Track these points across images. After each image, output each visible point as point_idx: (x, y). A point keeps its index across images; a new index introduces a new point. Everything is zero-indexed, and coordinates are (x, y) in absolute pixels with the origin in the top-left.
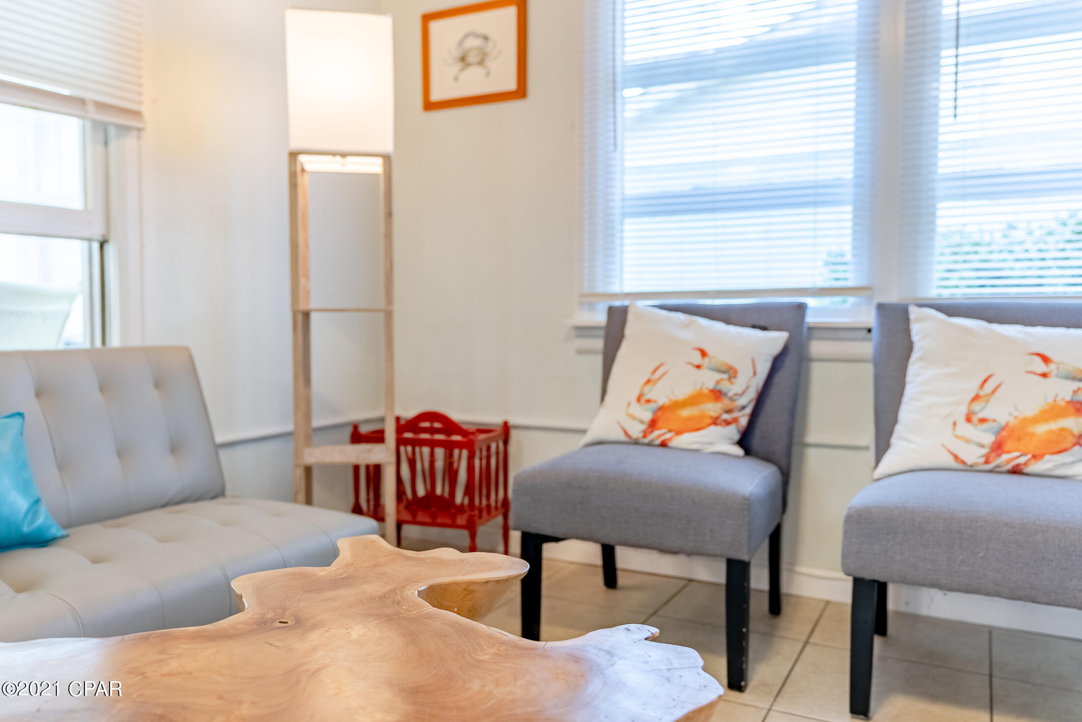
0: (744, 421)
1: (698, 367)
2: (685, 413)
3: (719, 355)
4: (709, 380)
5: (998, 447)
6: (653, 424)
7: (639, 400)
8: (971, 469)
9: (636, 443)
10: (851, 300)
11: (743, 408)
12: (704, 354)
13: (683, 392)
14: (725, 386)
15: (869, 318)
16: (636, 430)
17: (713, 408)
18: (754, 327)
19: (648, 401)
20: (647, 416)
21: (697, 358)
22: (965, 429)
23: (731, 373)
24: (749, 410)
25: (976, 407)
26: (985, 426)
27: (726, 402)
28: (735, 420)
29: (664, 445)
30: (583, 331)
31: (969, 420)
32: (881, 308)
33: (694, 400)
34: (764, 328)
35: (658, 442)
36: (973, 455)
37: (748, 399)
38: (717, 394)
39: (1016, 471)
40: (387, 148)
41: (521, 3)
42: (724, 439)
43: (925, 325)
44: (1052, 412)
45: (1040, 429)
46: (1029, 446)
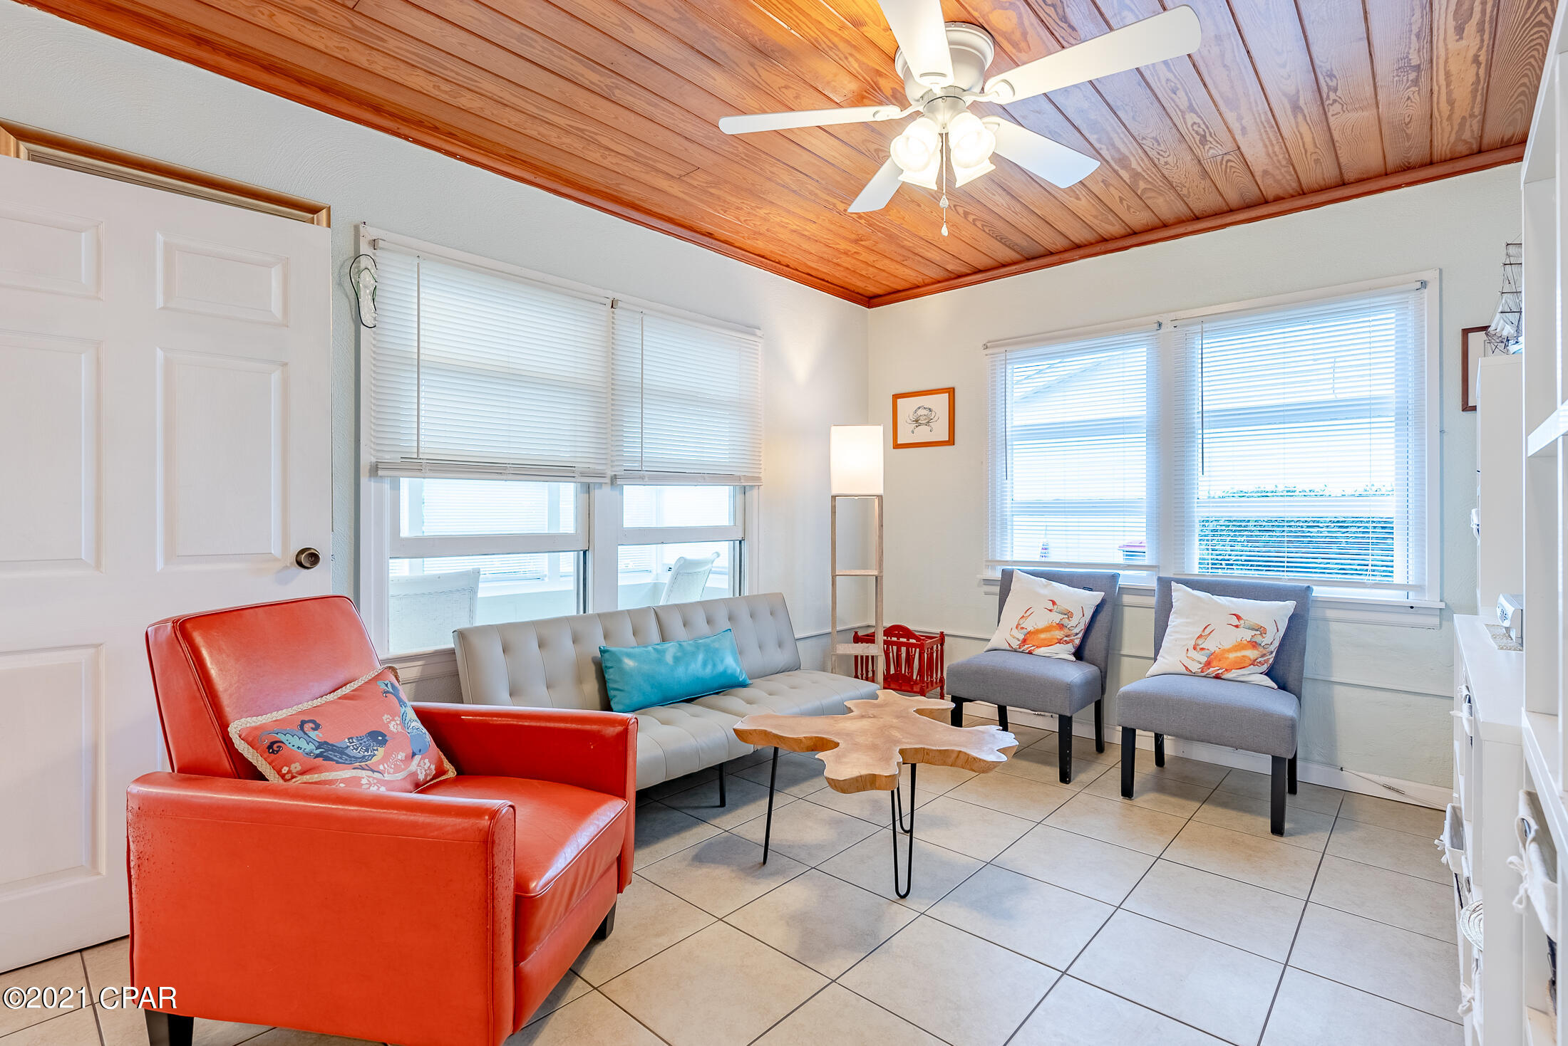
0: (1077, 642)
1: (1050, 610)
2: (1043, 636)
3: (1063, 604)
4: (1056, 618)
5: (1208, 664)
6: (1024, 641)
7: (1017, 628)
8: (1194, 675)
10: (1144, 573)
11: (1077, 634)
12: (1054, 603)
13: (1041, 625)
14: (1066, 622)
15: (1153, 584)
16: (1015, 644)
17: (1059, 634)
18: (1084, 588)
19: (1023, 628)
20: (1021, 637)
21: (1050, 606)
22: (1193, 653)
23: (1069, 615)
24: (1080, 635)
25: (1200, 642)
26: (1203, 652)
27: (1066, 630)
28: (1072, 641)
29: (1030, 653)
30: (988, 582)
31: (1195, 649)
32: (1160, 579)
33: (1048, 629)
34: (1091, 590)
35: (1027, 651)
36: (1195, 667)
37: (1080, 630)
38: (1061, 626)
39: (1217, 677)
40: (880, 491)
41: (951, 392)
42: (1065, 652)
43: (1180, 593)
44: (1239, 647)
45: (1232, 656)
46: (1225, 664)
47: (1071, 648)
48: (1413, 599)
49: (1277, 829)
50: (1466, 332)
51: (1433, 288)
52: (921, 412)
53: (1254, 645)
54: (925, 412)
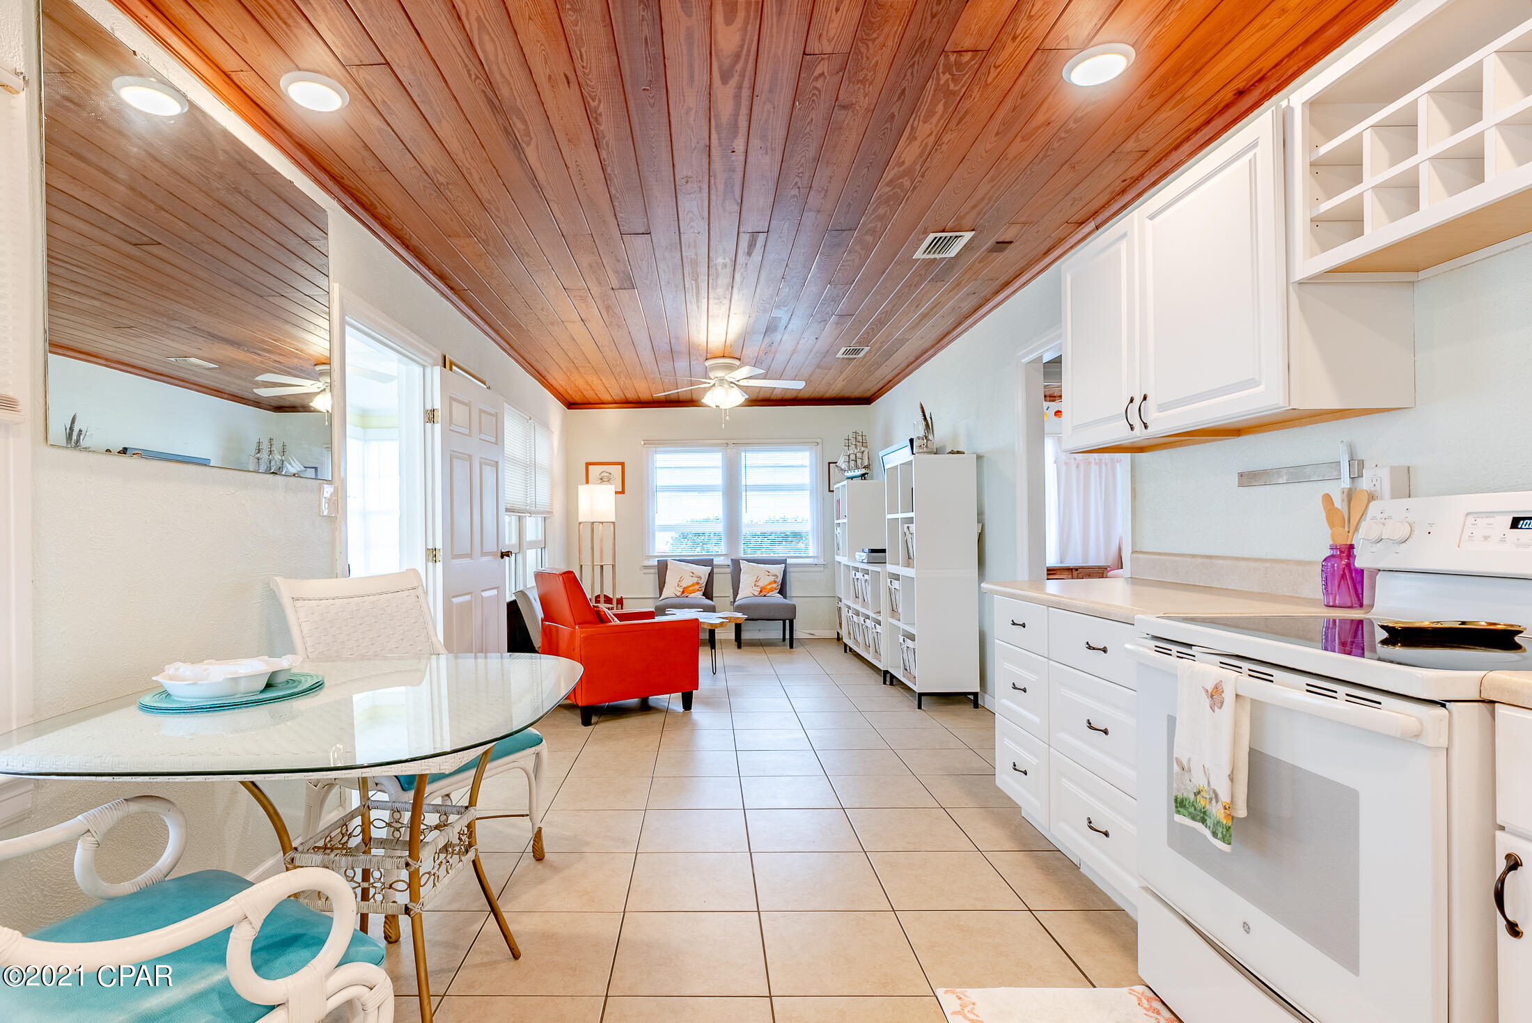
1: (692, 577)
2: (691, 589)
3: (697, 573)
4: (695, 580)
5: (761, 591)
6: (683, 592)
7: (677, 586)
8: (756, 596)
9: (679, 597)
10: (722, 558)
11: (704, 587)
12: (693, 573)
13: (690, 584)
14: (699, 581)
15: (729, 562)
16: (679, 594)
17: (697, 587)
18: (703, 566)
19: (680, 586)
20: (681, 590)
21: (692, 575)
22: (754, 588)
23: (700, 578)
25: (756, 583)
26: (758, 587)
27: (700, 585)
28: (702, 590)
30: (646, 567)
31: (755, 586)
32: (732, 560)
33: (692, 585)
34: (706, 566)
35: (686, 596)
37: (704, 584)
38: (698, 583)
39: (765, 596)
40: (614, 520)
41: (622, 464)
42: (699, 595)
43: (743, 565)
44: (770, 583)
45: (769, 587)
46: (767, 590)
47: (701, 593)
48: (816, 561)
49: (791, 646)
50: (829, 463)
51: (820, 445)
52: (604, 474)
53: (775, 582)
54: (607, 474)
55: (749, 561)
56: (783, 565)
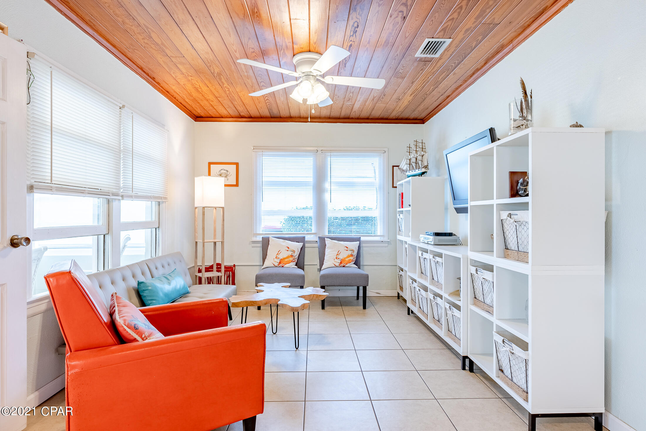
0: (296, 261)
1: (288, 251)
2: (286, 260)
4: (290, 253)
5: (341, 263)
6: (280, 263)
7: (276, 258)
9: (276, 267)
10: (312, 236)
11: (296, 258)
12: (288, 248)
13: (285, 256)
14: (293, 254)
15: (317, 239)
16: (276, 264)
17: (291, 259)
18: (297, 242)
19: (278, 258)
20: (279, 261)
21: (287, 249)
22: (336, 260)
23: (294, 251)
24: (297, 259)
25: (337, 256)
26: (339, 259)
27: (293, 257)
28: (295, 261)
29: (283, 267)
30: (254, 242)
31: (336, 258)
32: (319, 237)
33: (287, 257)
34: (299, 242)
35: (281, 266)
36: (337, 264)
37: (297, 257)
38: (292, 256)
39: (344, 266)
40: (223, 206)
41: (237, 164)
42: (293, 265)
43: (328, 242)
44: (348, 257)
45: (347, 259)
46: (346, 262)
47: (295, 263)
48: (382, 239)
49: (364, 308)
50: (393, 166)
51: (387, 153)
52: (222, 171)
53: (352, 255)
54: (225, 172)
55: (332, 239)
56: (358, 242)
